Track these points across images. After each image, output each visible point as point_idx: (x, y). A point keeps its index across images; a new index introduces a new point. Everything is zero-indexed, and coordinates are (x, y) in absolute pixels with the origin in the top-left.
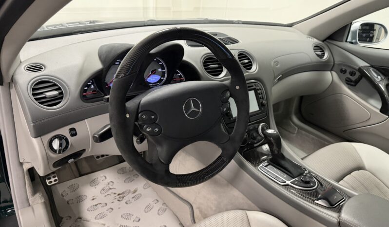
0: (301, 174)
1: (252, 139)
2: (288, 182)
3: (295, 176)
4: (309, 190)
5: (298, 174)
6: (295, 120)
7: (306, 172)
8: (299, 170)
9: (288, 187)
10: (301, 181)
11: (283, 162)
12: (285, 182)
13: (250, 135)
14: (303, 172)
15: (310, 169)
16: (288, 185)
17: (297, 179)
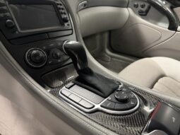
0: (114, 90)
1: (53, 57)
2: (98, 106)
3: (107, 94)
4: (130, 114)
5: (110, 90)
6: (108, 52)
7: (120, 86)
8: (112, 85)
9: (98, 113)
10: (116, 101)
11: (90, 78)
12: (94, 106)
13: (51, 53)
14: (115, 86)
15: (125, 81)
16: (97, 110)
17: (109, 98)
